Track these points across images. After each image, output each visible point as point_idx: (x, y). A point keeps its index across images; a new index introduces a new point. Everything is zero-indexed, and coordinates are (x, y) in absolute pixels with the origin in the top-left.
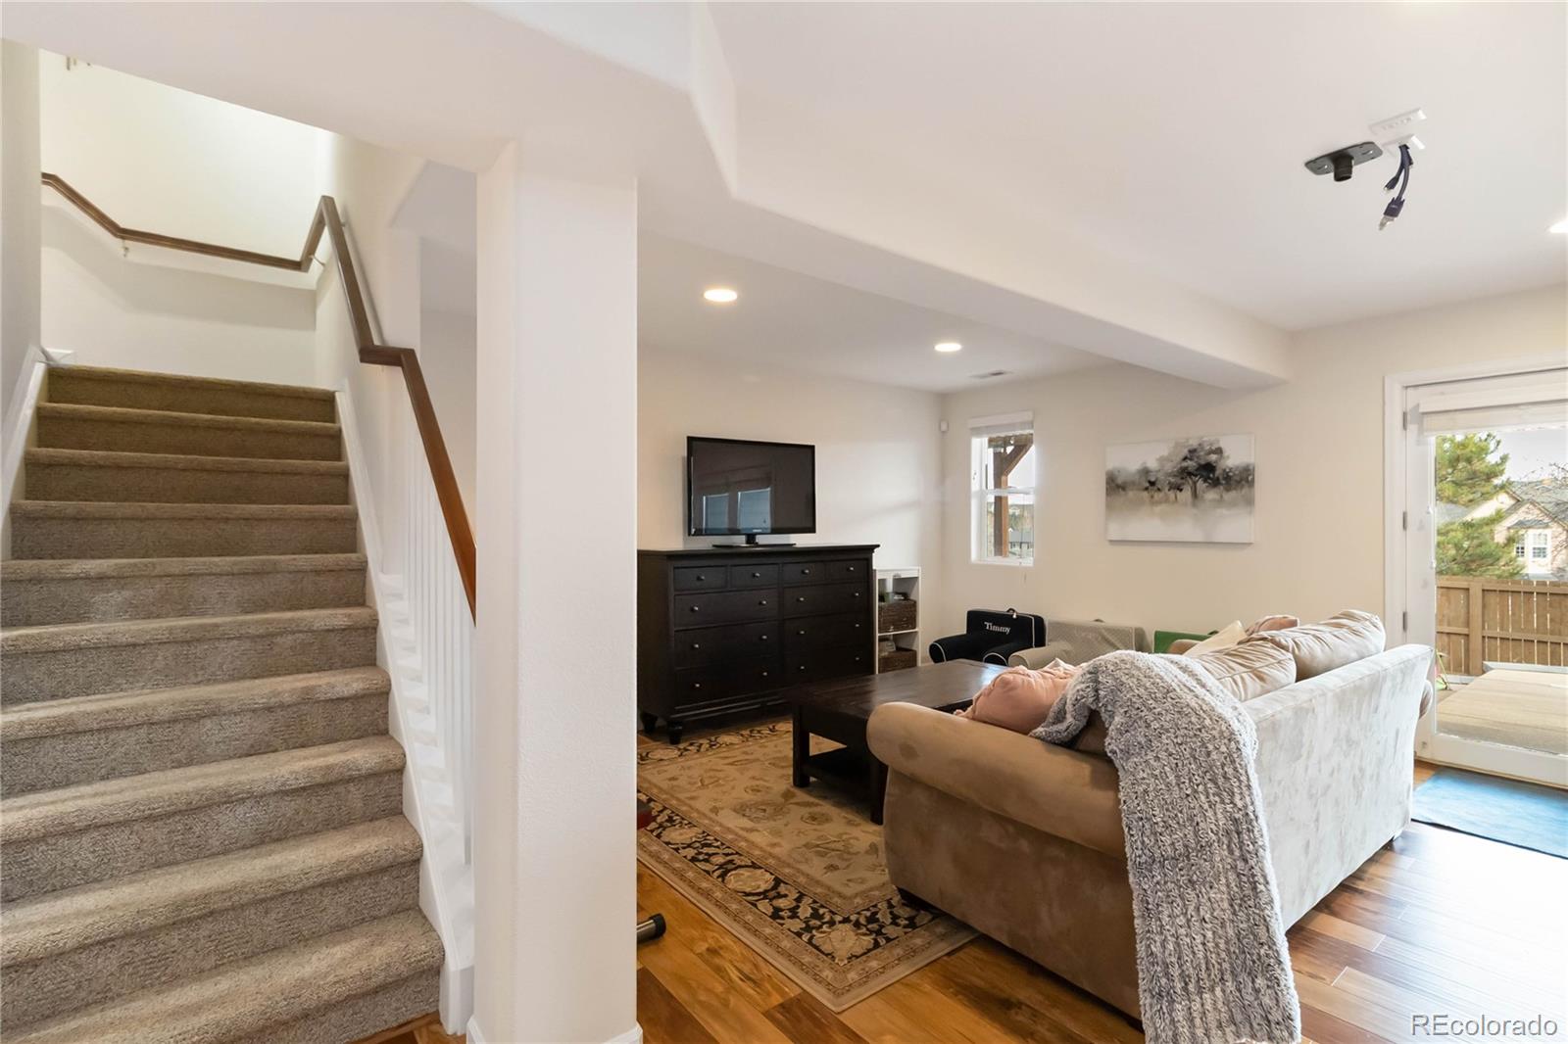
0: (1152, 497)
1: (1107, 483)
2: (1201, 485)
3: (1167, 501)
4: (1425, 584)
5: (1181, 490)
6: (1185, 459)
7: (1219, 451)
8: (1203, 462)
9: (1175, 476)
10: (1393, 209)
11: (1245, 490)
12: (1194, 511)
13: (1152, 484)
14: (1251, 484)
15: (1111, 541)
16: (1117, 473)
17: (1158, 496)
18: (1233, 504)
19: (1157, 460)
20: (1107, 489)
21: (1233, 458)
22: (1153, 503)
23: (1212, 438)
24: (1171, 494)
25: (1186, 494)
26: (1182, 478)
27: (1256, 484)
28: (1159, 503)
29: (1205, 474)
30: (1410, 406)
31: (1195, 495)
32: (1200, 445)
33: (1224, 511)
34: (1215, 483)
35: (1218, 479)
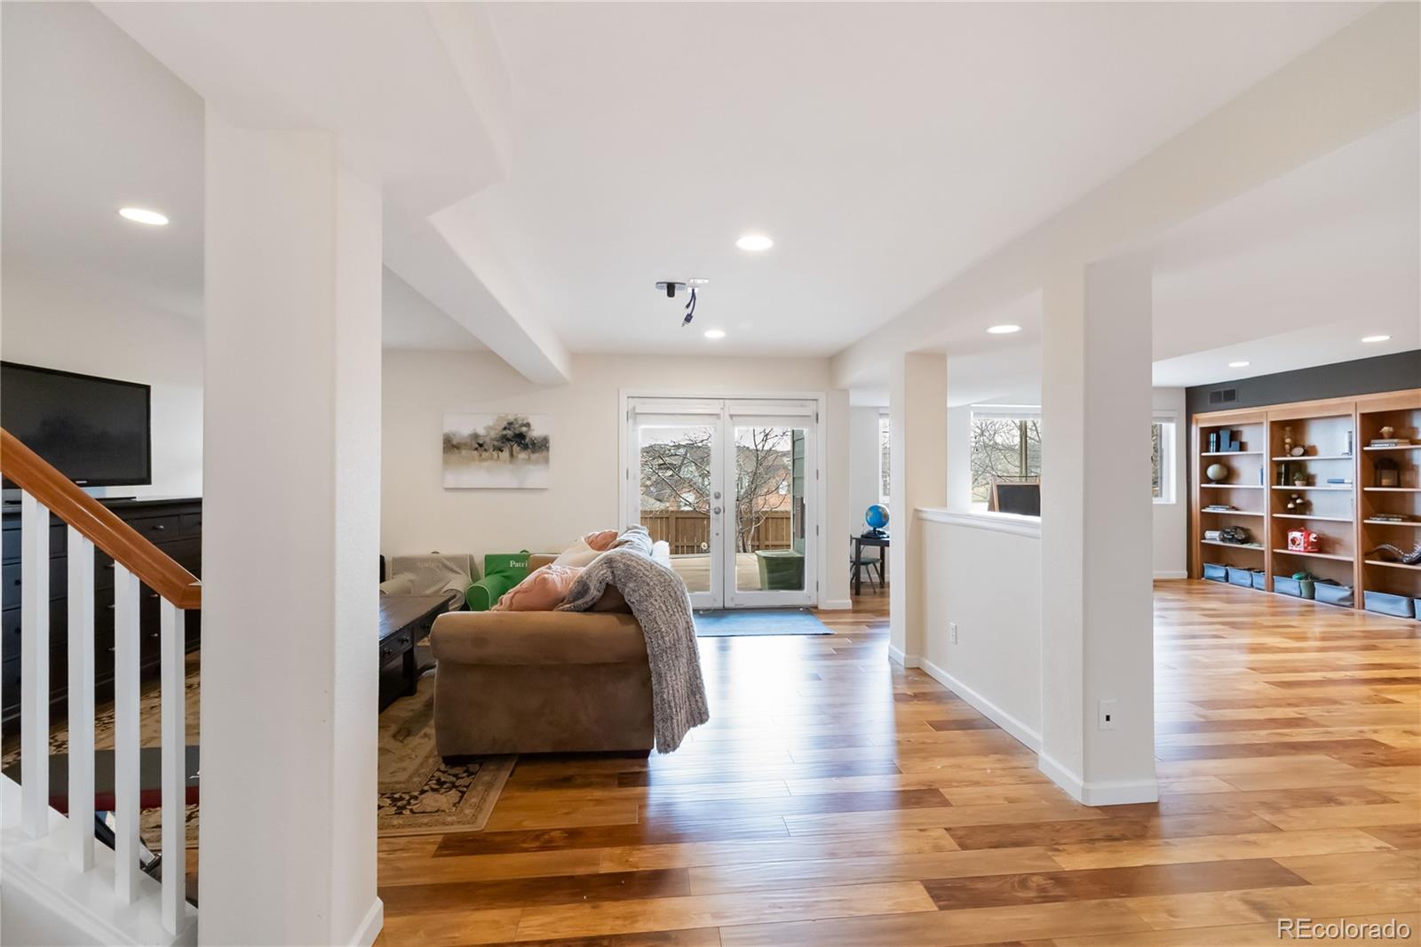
0: (481, 455)
1: (444, 443)
2: (516, 448)
3: (491, 458)
4: (636, 510)
5: (502, 451)
6: (505, 429)
7: (528, 425)
8: (517, 432)
9: (498, 441)
10: (688, 318)
11: (544, 453)
12: (511, 466)
13: (481, 445)
14: (547, 449)
15: (447, 489)
16: (452, 436)
17: (485, 455)
18: (537, 462)
19: (485, 428)
20: (444, 448)
21: (537, 432)
22: (481, 459)
23: (523, 416)
24: (495, 454)
25: (505, 454)
26: (503, 443)
27: (550, 448)
28: (485, 460)
29: (518, 440)
30: (630, 408)
31: (512, 455)
32: (516, 420)
33: (531, 467)
34: (525, 447)
35: (527, 445)
